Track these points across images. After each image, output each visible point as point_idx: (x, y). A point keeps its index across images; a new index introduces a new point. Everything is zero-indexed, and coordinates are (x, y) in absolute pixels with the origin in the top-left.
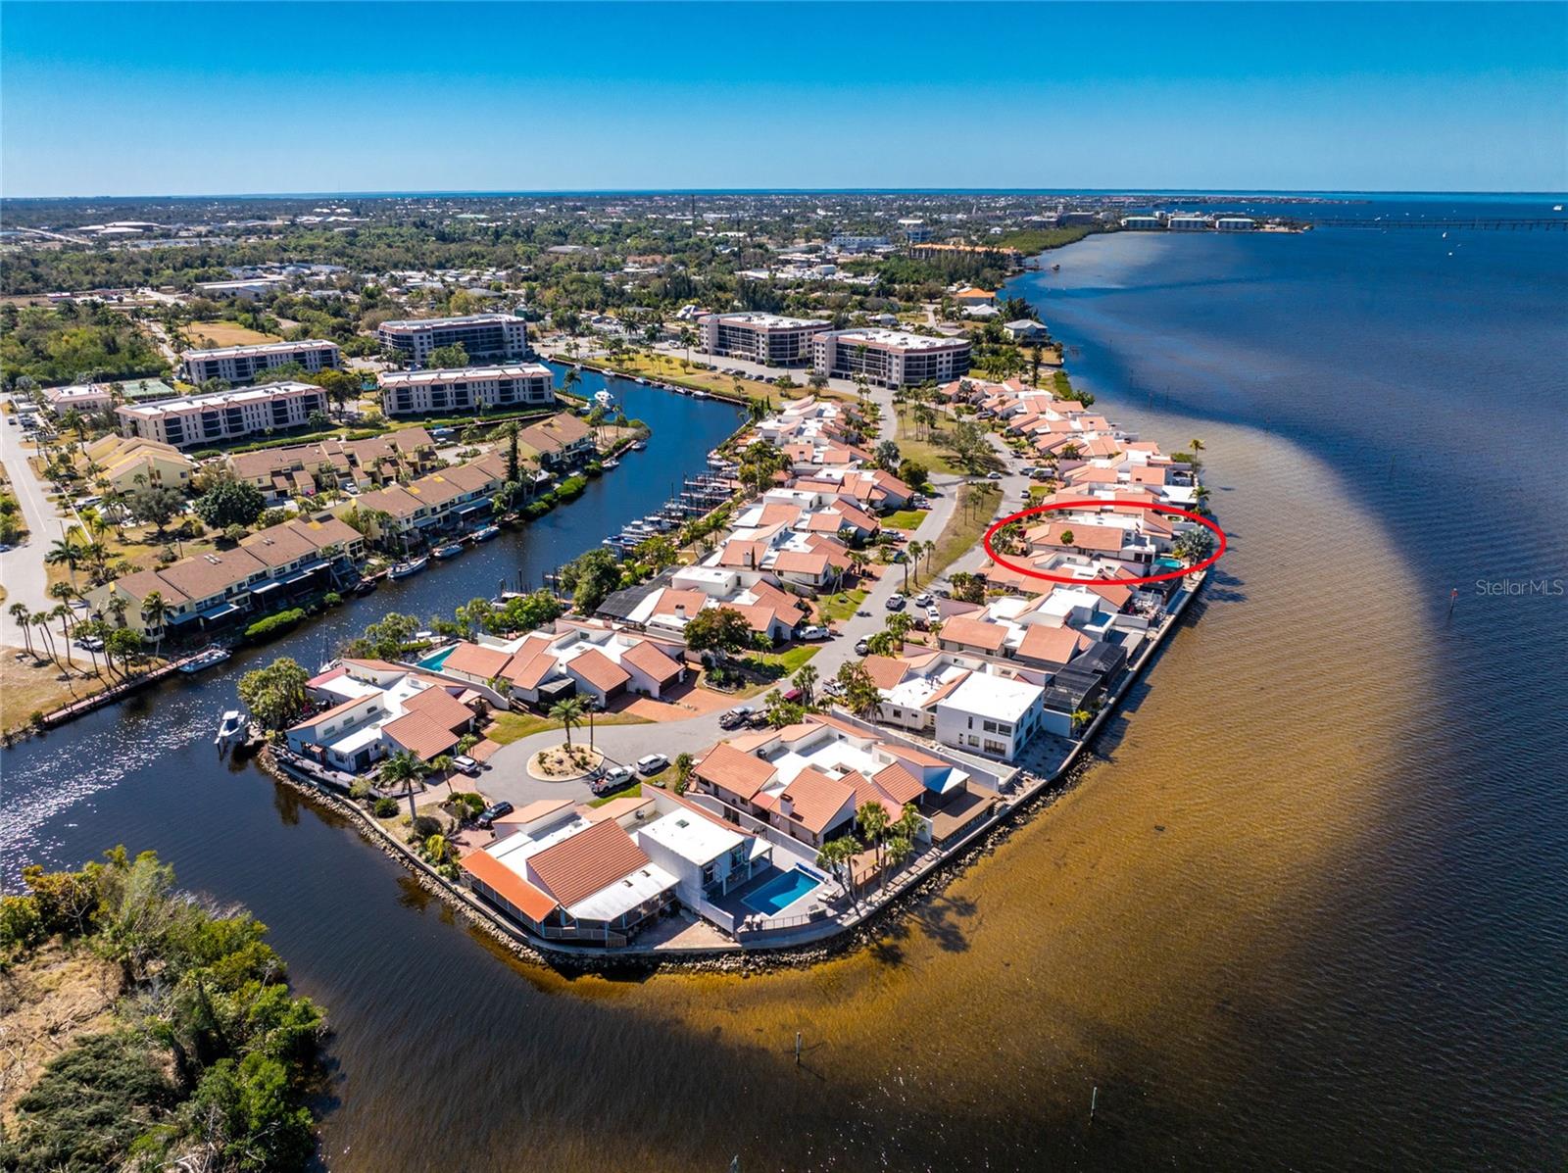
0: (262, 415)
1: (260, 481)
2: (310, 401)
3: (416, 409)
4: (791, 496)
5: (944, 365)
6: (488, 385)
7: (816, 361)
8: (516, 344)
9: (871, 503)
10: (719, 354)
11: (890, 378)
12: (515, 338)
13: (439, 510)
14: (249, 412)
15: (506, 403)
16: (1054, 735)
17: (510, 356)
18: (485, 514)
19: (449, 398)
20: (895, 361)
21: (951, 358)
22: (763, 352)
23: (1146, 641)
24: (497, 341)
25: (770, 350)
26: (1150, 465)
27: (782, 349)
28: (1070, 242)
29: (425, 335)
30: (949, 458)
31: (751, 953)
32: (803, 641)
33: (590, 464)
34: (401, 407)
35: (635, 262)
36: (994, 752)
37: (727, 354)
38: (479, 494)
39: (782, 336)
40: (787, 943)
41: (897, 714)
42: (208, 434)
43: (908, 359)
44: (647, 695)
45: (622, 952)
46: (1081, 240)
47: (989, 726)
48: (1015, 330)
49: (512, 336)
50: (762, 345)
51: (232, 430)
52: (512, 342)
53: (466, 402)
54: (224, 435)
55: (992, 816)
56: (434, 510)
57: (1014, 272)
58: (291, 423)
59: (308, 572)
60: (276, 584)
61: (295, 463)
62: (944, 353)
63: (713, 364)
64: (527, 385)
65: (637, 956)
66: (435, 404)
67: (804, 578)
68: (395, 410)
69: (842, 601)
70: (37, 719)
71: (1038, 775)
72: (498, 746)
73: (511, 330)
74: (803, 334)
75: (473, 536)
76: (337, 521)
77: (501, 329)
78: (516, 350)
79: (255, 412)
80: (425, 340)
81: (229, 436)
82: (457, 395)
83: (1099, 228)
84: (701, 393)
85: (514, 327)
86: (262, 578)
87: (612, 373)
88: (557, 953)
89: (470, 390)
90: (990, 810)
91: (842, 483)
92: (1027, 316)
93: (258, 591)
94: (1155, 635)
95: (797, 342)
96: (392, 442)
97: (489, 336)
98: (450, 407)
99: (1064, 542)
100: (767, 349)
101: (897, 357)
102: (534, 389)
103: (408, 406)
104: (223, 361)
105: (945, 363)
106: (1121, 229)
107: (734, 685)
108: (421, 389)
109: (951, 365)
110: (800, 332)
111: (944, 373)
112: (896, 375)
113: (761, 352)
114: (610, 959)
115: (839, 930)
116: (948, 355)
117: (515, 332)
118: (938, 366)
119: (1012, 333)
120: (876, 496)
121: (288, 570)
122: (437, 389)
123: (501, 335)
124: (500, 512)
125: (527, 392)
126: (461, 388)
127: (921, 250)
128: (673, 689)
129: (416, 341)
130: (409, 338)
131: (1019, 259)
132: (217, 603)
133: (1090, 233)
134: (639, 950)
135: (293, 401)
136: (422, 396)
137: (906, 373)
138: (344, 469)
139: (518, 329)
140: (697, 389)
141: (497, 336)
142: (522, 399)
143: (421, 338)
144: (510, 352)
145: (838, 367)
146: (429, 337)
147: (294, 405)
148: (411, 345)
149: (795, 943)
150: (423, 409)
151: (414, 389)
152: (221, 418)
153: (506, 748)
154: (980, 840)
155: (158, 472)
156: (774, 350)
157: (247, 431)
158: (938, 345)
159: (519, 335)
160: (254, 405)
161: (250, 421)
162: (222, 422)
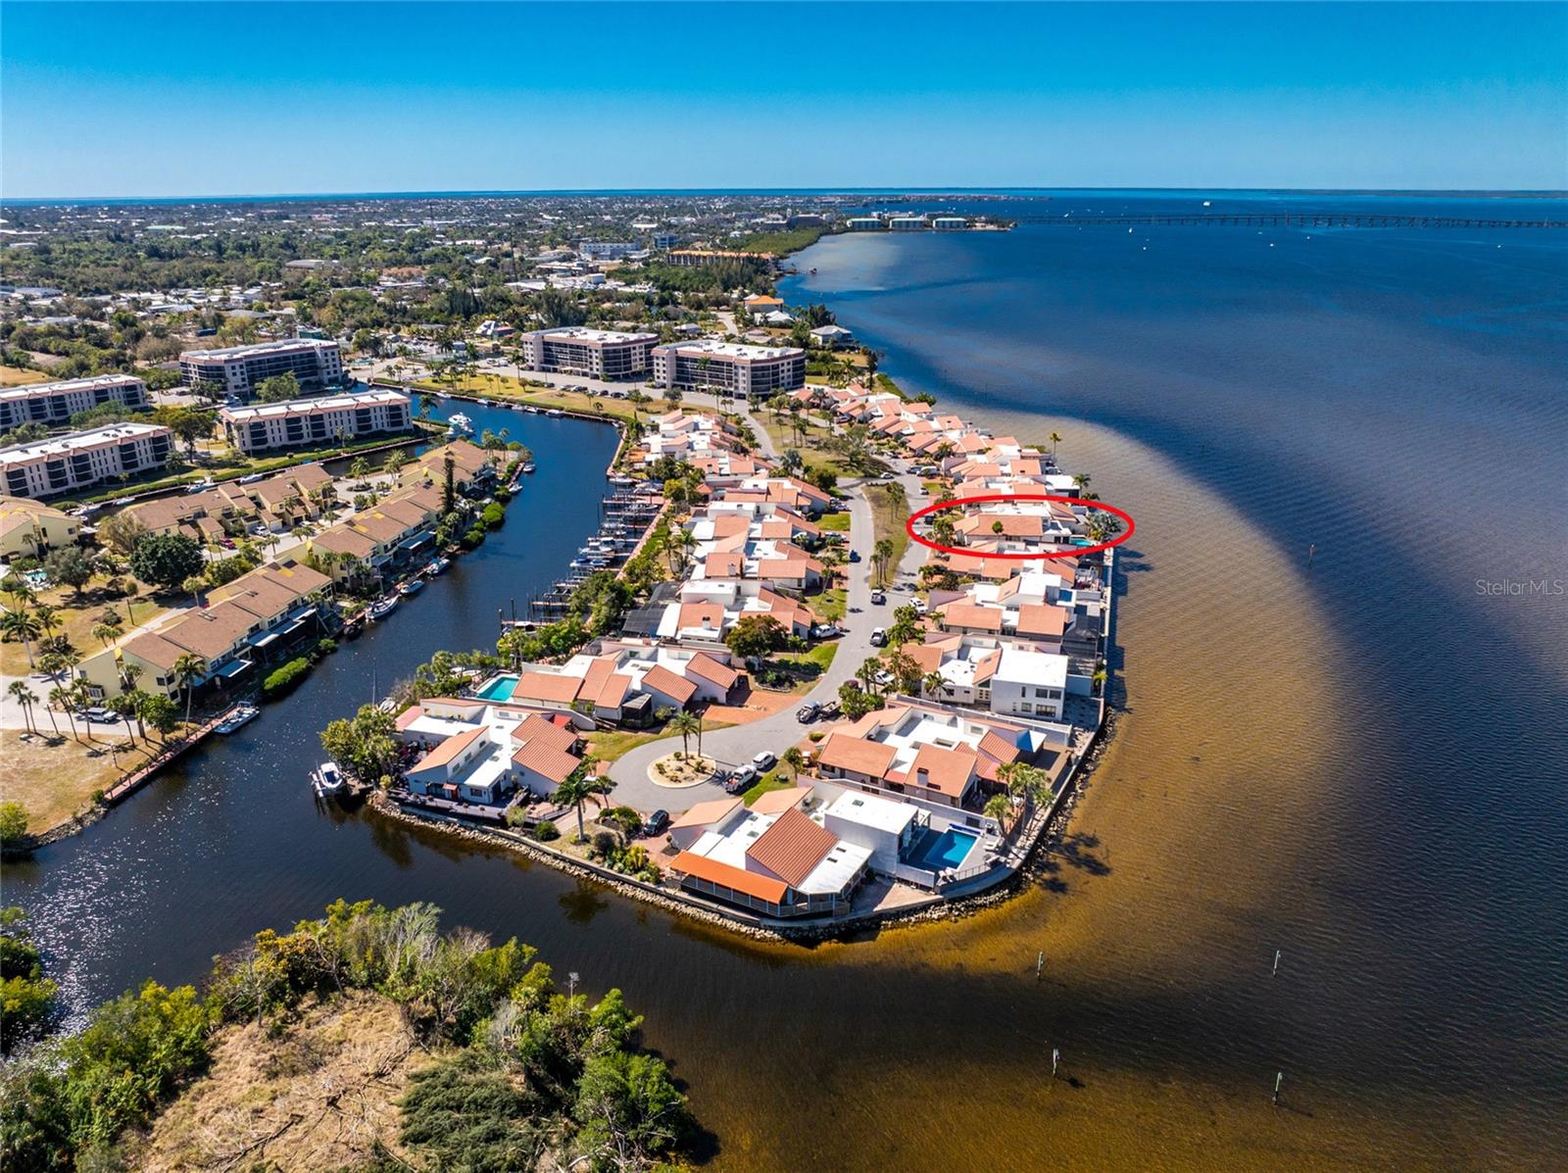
0: (110, 460)
2: (160, 445)
3: (270, 443)
4: (735, 508)
5: (786, 374)
6: (345, 415)
7: (656, 374)
8: (331, 369)
9: (800, 508)
10: (543, 370)
11: (736, 388)
12: (330, 363)
13: (390, 547)
14: (96, 459)
15: (365, 433)
16: (1078, 696)
17: (326, 382)
18: (431, 548)
19: (304, 431)
20: (741, 371)
21: (791, 366)
22: (597, 367)
23: (1102, 610)
24: (310, 368)
25: (605, 365)
27: (615, 364)
28: (810, 244)
29: (237, 365)
30: (838, 462)
31: (952, 901)
32: (820, 639)
33: (498, 490)
34: (255, 443)
35: (390, 275)
36: (1045, 715)
37: (555, 371)
38: (418, 528)
39: (615, 351)
40: (977, 888)
41: (950, 692)
42: (54, 485)
43: (753, 369)
44: (714, 701)
45: (847, 919)
46: (816, 242)
47: (1041, 693)
48: (823, 336)
49: (327, 361)
50: (595, 360)
51: (80, 478)
52: (328, 367)
53: (323, 433)
54: (72, 484)
55: (1071, 766)
56: (386, 548)
57: (776, 276)
58: (141, 468)
59: (299, 621)
60: (272, 636)
61: (196, 510)
62: (784, 362)
63: (550, 381)
64: (384, 413)
65: (859, 920)
66: (291, 438)
67: (787, 583)
68: (250, 447)
69: (829, 601)
70: (99, 798)
71: (1087, 729)
72: (608, 763)
73: (326, 355)
74: (634, 348)
75: (428, 570)
76: (300, 566)
77: (314, 354)
78: (333, 375)
79: (102, 457)
80: (238, 370)
81: (77, 485)
82: (313, 427)
83: (827, 230)
84: (557, 412)
85: (329, 352)
86: (256, 631)
87: (449, 396)
88: (790, 928)
89: (326, 421)
90: (1069, 762)
91: (768, 492)
92: (828, 323)
93: (261, 644)
94: (1106, 605)
95: (630, 356)
96: (291, 480)
97: (303, 363)
98: (306, 440)
99: (996, 532)
100: (601, 364)
101: (743, 368)
102: (392, 416)
103: (262, 442)
104: (14, 403)
105: (786, 373)
106: (847, 230)
107: (787, 684)
108: (274, 423)
109: (791, 373)
110: (631, 346)
111: (785, 381)
112: (743, 384)
113: (595, 367)
114: (838, 926)
115: (1010, 873)
116: (788, 364)
117: (330, 357)
118: (781, 375)
119: (820, 338)
120: (803, 502)
122: (293, 423)
123: (315, 361)
125: (385, 421)
126: (317, 420)
127: (679, 256)
128: (737, 694)
129: (228, 372)
130: (219, 368)
131: (776, 262)
132: (228, 660)
133: (821, 235)
134: (862, 914)
135: (141, 444)
136: (276, 431)
137: (753, 383)
138: (251, 512)
139: (333, 354)
140: (550, 407)
141: (310, 362)
142: (380, 427)
143: (233, 368)
144: (326, 378)
145: (679, 379)
146: (241, 367)
147: (143, 448)
148: (223, 376)
149: (983, 888)
150: (278, 444)
151: (267, 424)
152: (67, 466)
154: (1071, 786)
155: (44, 529)
156: (608, 364)
157: (96, 479)
158: (779, 355)
159: (334, 360)
160: (100, 450)
161: (98, 468)
162: (68, 471)
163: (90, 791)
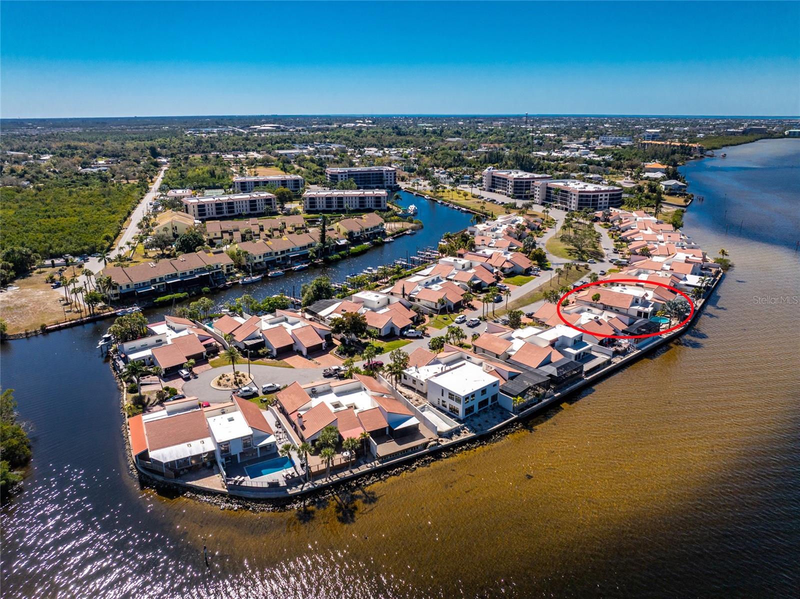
0: (244, 206)
1: (215, 234)
2: (268, 201)
3: (318, 208)
4: (453, 261)
5: (603, 201)
6: (354, 199)
7: (535, 196)
8: (389, 182)
9: (503, 270)
10: (491, 191)
11: (570, 206)
12: (389, 179)
13: (279, 253)
14: (238, 205)
15: (362, 208)
16: (503, 409)
17: (386, 187)
18: (304, 258)
19: (334, 204)
20: (573, 197)
21: (608, 197)
22: (510, 191)
23: (609, 362)
24: (380, 180)
25: (514, 189)
26: (686, 262)
27: (521, 189)
28: (745, 143)
29: (344, 175)
30: (571, 250)
31: (232, 497)
32: (405, 337)
33: (377, 239)
34: (311, 207)
35: (485, 147)
36: (452, 413)
37: (494, 191)
39: (521, 182)
40: (252, 496)
41: (414, 381)
42: (217, 213)
43: (581, 196)
44: (300, 353)
45: (172, 481)
46: (753, 142)
47: (452, 396)
48: (666, 185)
49: (387, 177)
50: (510, 187)
51: (229, 212)
52: (387, 180)
53: (342, 206)
54: (226, 214)
55: (425, 449)
56: (276, 253)
57: (696, 157)
58: (258, 211)
59: (197, 276)
60: (179, 280)
61: (235, 228)
62: (604, 194)
63: (482, 195)
64: (373, 200)
66: (327, 207)
67: (430, 304)
68: (308, 208)
69: (445, 319)
70: (43, 328)
71: (473, 429)
72: (211, 367)
73: (387, 174)
74: (533, 182)
75: (293, 268)
76: (225, 253)
77: (382, 174)
78: (389, 184)
79: (241, 204)
80: (344, 177)
81: (228, 215)
82: (338, 202)
83: (770, 136)
84: (464, 209)
85: (389, 173)
86: (175, 276)
87: (429, 198)
89: (344, 200)
90: (425, 445)
91: (491, 257)
92: (676, 178)
93: (168, 282)
94: (618, 360)
95: (530, 186)
96: (283, 221)
97: (376, 177)
98: (334, 208)
99: (594, 300)
100: (512, 189)
101: (575, 195)
102: (377, 202)
103: (314, 207)
104: (249, 182)
105: (604, 200)
106: (784, 136)
107: (347, 355)
108: (321, 199)
109: (607, 201)
110: (532, 180)
111: (603, 205)
112: (574, 204)
113: (510, 190)
114: (166, 483)
115: (285, 495)
116: (606, 195)
117: (389, 175)
118: (599, 201)
119: (664, 187)
120: (507, 265)
121: (188, 274)
122: (329, 199)
123: (382, 177)
124: (312, 257)
125: (373, 204)
126: (340, 199)
127: (645, 144)
128: (314, 352)
129: (339, 177)
130: (336, 176)
131: (701, 150)
132: (145, 286)
133: (762, 138)
134: (179, 482)
135: (260, 201)
136: (321, 203)
137: (579, 204)
138: (257, 232)
139: (391, 174)
141: (380, 177)
142: (370, 207)
143: (342, 176)
144: (386, 185)
145: (547, 200)
146: (346, 176)
147: (260, 203)
148: (337, 179)
149: (257, 497)
150: (321, 209)
151: (318, 199)
152: (224, 206)
153: (214, 369)
154: (410, 462)
155: (176, 227)
156: (517, 189)
157: (236, 213)
158: (603, 189)
159: (391, 177)
160: (240, 201)
161: (239, 209)
162: (225, 208)
163: (42, 323)
